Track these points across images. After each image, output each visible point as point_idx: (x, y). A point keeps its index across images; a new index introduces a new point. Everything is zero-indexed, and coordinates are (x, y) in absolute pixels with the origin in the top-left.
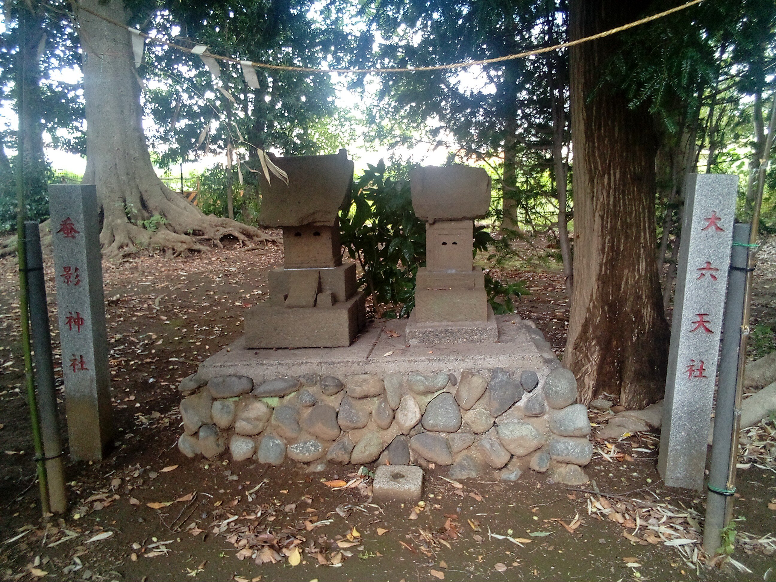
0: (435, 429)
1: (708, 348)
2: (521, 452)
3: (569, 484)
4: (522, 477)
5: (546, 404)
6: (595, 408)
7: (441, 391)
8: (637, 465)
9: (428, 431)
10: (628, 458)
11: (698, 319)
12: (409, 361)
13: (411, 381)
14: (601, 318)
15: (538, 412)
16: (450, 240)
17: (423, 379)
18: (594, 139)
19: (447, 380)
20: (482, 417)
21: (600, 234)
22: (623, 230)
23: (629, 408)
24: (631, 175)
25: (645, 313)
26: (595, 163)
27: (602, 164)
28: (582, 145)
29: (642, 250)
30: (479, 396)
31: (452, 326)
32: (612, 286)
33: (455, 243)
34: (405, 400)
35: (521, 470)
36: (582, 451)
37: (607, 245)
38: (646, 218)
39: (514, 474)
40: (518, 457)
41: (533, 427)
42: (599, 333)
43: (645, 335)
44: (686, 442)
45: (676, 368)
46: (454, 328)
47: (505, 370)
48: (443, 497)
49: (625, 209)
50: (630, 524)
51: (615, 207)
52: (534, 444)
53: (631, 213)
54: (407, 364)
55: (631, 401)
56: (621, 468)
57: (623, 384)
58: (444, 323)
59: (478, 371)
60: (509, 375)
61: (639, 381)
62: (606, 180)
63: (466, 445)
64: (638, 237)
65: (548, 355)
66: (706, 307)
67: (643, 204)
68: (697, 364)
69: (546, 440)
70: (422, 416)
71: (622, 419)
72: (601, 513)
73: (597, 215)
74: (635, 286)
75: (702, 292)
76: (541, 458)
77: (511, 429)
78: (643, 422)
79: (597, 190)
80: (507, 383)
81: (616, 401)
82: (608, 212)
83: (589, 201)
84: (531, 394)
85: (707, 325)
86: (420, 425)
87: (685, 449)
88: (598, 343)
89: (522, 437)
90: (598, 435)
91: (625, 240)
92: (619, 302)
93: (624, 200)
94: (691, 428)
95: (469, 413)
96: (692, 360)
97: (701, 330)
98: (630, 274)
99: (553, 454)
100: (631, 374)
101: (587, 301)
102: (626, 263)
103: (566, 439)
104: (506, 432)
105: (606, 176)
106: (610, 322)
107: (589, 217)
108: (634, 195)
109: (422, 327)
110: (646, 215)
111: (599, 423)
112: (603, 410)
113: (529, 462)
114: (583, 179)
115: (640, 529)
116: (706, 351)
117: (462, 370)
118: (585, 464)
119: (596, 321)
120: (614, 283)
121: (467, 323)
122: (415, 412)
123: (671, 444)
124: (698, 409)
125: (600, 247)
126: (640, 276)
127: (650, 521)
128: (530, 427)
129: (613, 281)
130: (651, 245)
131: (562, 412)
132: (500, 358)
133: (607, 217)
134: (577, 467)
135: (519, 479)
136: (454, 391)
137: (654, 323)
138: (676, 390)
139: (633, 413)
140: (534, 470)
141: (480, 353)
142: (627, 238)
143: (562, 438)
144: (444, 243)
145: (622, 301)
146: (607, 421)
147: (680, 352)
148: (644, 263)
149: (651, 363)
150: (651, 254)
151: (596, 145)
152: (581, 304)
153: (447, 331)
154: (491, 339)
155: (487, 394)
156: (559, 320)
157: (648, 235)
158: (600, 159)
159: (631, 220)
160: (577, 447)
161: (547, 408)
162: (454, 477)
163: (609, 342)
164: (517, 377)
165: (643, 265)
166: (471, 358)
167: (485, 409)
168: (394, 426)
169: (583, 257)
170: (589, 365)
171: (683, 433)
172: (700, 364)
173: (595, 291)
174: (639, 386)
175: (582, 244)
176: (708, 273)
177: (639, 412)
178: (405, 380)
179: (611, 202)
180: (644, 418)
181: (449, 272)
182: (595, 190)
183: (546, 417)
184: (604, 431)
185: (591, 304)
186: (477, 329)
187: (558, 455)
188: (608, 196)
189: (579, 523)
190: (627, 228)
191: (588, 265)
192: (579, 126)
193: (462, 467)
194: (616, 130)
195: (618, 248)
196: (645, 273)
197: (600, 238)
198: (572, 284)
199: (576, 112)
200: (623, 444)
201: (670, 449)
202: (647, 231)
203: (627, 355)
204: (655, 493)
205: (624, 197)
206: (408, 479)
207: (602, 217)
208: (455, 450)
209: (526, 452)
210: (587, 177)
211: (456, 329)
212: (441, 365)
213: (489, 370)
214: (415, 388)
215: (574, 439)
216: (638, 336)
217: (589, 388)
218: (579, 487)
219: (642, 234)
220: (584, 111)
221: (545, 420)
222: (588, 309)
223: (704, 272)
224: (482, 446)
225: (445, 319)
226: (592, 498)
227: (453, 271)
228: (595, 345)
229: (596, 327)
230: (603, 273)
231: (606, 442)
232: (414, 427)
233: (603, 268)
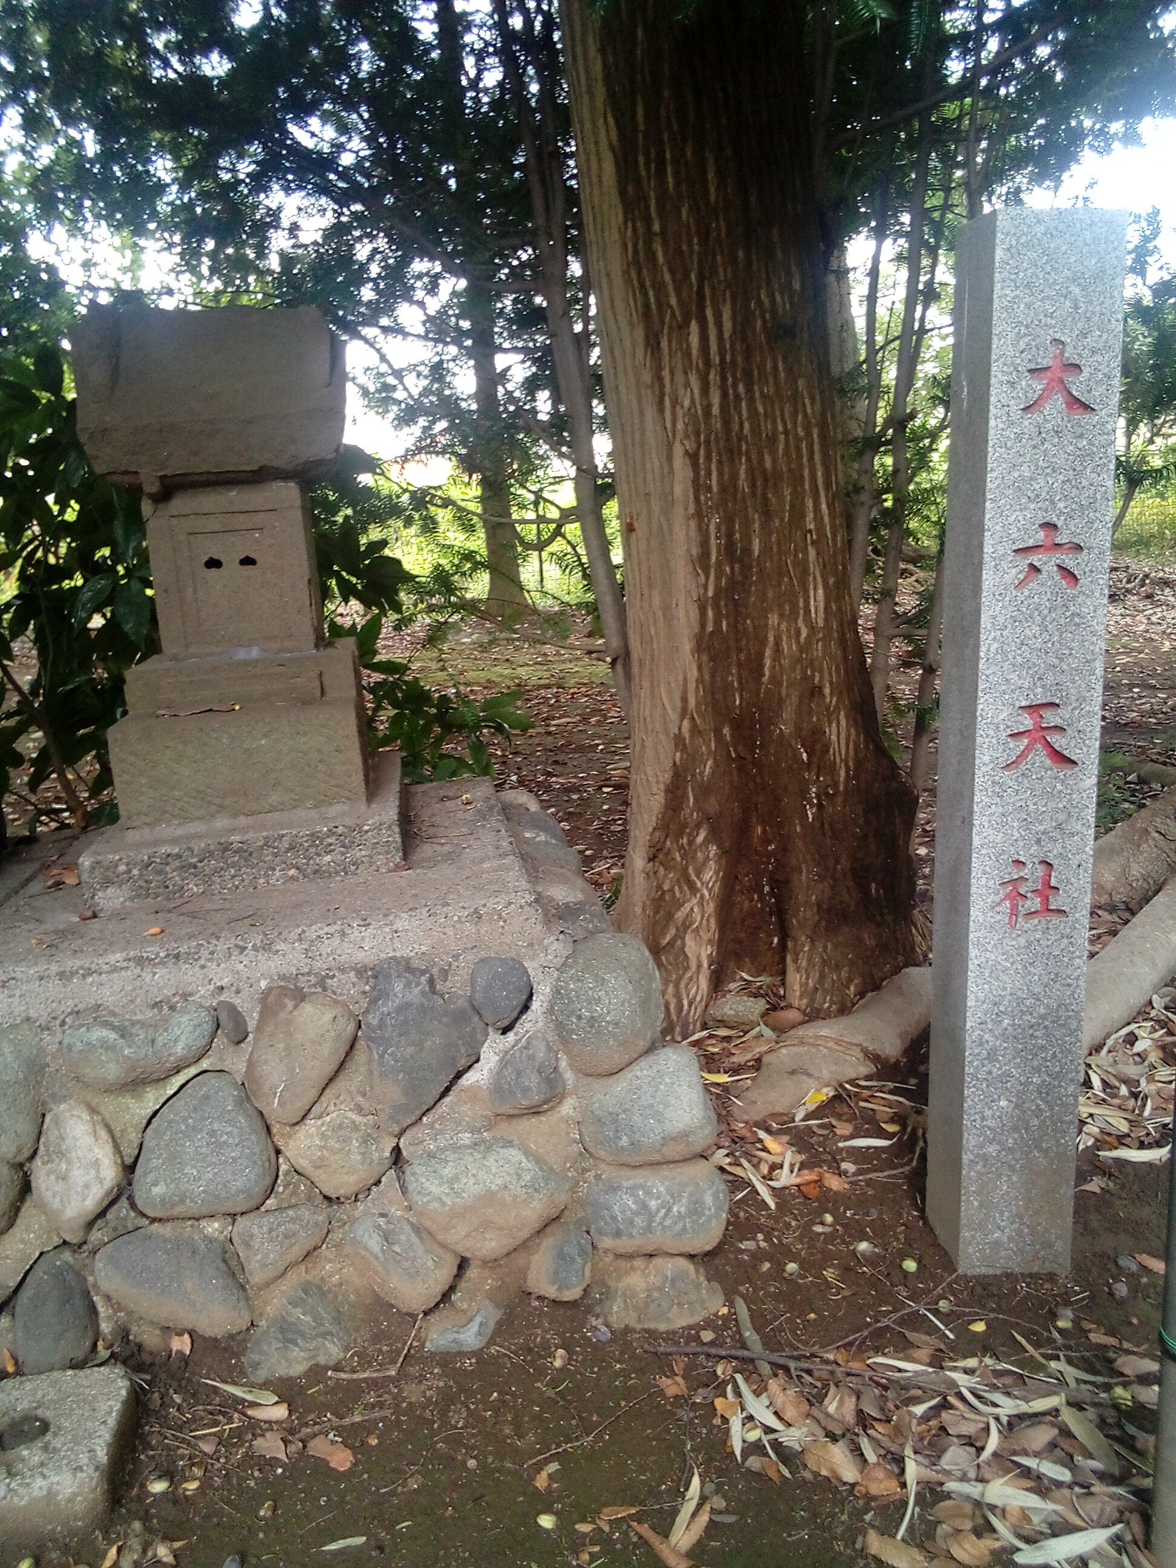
0: (178, 1210)
1: (1062, 817)
2: (491, 1245)
3: (663, 1327)
4: (503, 1329)
5: (563, 1064)
6: (722, 1023)
7: (193, 1071)
8: (862, 1203)
9: (154, 1220)
10: (835, 1183)
11: (1027, 722)
12: (61, 975)
13: (70, 1048)
14: (715, 762)
15: (537, 1099)
16: (230, 552)
17: (113, 1036)
18: (647, 207)
19: (208, 1028)
20: (347, 1140)
21: (692, 511)
22: (754, 494)
23: (813, 1015)
24: (764, 322)
25: (834, 738)
26: (660, 288)
27: (678, 291)
28: (616, 236)
29: (812, 553)
30: (329, 1068)
31: (244, 830)
32: (739, 665)
33: (248, 561)
34: (57, 1123)
35: (498, 1306)
36: (696, 1209)
37: (713, 542)
38: (817, 457)
39: (474, 1327)
40: (485, 1263)
41: (527, 1153)
42: (713, 805)
43: (839, 800)
44: (1015, 1129)
45: (968, 894)
46: (250, 835)
47: (415, 963)
48: (206, 1484)
49: (756, 429)
50: (882, 1485)
51: (726, 422)
52: (534, 1211)
53: (772, 440)
54: (54, 987)
55: (816, 990)
56: (819, 1229)
57: (790, 944)
58: (221, 823)
59: (322, 983)
60: (431, 982)
61: (831, 930)
62: (694, 340)
63: (297, 1252)
64: (798, 513)
65: (563, 893)
66: (1050, 679)
67: (805, 415)
68: (1033, 873)
69: (573, 1190)
70: (130, 1169)
71: (797, 1049)
72: (777, 1445)
73: (678, 450)
74: (799, 660)
75: (1036, 629)
76: (561, 1255)
77: (447, 1171)
78: (857, 1053)
79: (672, 374)
80: (423, 1010)
81: (776, 995)
82: (708, 442)
83: (650, 413)
84: (511, 1036)
85: (1057, 741)
86: (124, 1203)
87: (1011, 1150)
88: (715, 835)
89: (489, 1197)
90: (736, 1112)
91: (763, 526)
92: (761, 710)
93: (751, 400)
94: (1027, 1083)
95: (302, 1131)
96: (1017, 862)
97: (1040, 758)
98: (784, 626)
99: (600, 1232)
100: (809, 914)
101: (673, 715)
102: (770, 593)
103: (640, 1177)
104: (435, 1188)
105: (694, 327)
106: (741, 769)
107: (655, 461)
108: (777, 383)
109: (139, 845)
110: (816, 448)
111: (735, 1071)
112: (743, 1027)
113: (523, 1272)
114: (627, 343)
115: (920, 1499)
116: (1059, 827)
117: (263, 984)
118: (708, 1248)
119: (702, 773)
120: (742, 657)
121: (301, 813)
122: (96, 1164)
123: (970, 1141)
124: (1043, 1017)
125: (695, 551)
126: (812, 628)
127: (946, 1462)
128: (515, 1155)
129: (739, 650)
130: (834, 539)
131: (619, 1086)
132: (399, 925)
133: (708, 458)
134: (683, 1263)
135: (491, 1342)
136: (237, 1063)
137: (859, 763)
138: (971, 966)
139: (825, 1030)
140: (540, 1298)
141: (330, 914)
142: (767, 514)
143: (625, 1172)
144: (213, 563)
145: (768, 709)
146: (759, 1060)
147: (976, 841)
148: (820, 591)
149: (860, 875)
150: (836, 564)
151: (656, 227)
152: (658, 726)
153: (226, 848)
154: (380, 860)
155: (361, 1055)
156: (616, 787)
157: (824, 506)
158: (672, 272)
159: (774, 461)
160: (676, 1197)
161: (569, 1076)
162: (261, 1375)
163: (743, 829)
164: (457, 986)
165: (817, 598)
166: (294, 935)
167: (359, 1110)
168: (30, 1219)
169: (650, 586)
170: (694, 901)
171: (1003, 1103)
172: (1041, 871)
173: (691, 686)
174: (835, 947)
175: (643, 547)
176: (1048, 562)
177: (843, 1023)
178: (53, 1048)
179: (716, 410)
180: (860, 1039)
181: (241, 655)
182: (666, 373)
183: (567, 1108)
184: (753, 1095)
185: (686, 723)
186: (331, 833)
187: (618, 1234)
188: (705, 390)
189: (704, 1518)
190: (765, 488)
191: (667, 609)
192: (600, 168)
193: (288, 1332)
194: (711, 175)
195: (747, 550)
196: (826, 620)
197: (693, 524)
198: (628, 677)
199: (588, 125)
200: (809, 1129)
201: (966, 1158)
202: (822, 493)
203: (794, 862)
204: (936, 1312)
205: (749, 390)
206: (57, 1443)
207: (693, 457)
208: (257, 1275)
209: (508, 1243)
210: (640, 333)
211: (257, 837)
212: (188, 975)
213: (361, 971)
214: (89, 1073)
215: (666, 1171)
216: (820, 805)
217: (699, 966)
218: (691, 1334)
219: (810, 503)
220: (611, 120)
221: (566, 1120)
222: (679, 739)
223: (1036, 559)
224: (355, 1242)
225: (222, 808)
226: (739, 1377)
227: (255, 653)
228: (706, 842)
229: (704, 791)
230: (710, 628)
231: (762, 1134)
232: (102, 1214)
233: (710, 613)
